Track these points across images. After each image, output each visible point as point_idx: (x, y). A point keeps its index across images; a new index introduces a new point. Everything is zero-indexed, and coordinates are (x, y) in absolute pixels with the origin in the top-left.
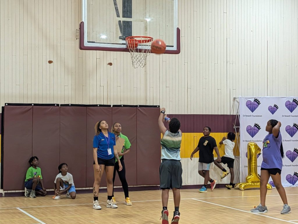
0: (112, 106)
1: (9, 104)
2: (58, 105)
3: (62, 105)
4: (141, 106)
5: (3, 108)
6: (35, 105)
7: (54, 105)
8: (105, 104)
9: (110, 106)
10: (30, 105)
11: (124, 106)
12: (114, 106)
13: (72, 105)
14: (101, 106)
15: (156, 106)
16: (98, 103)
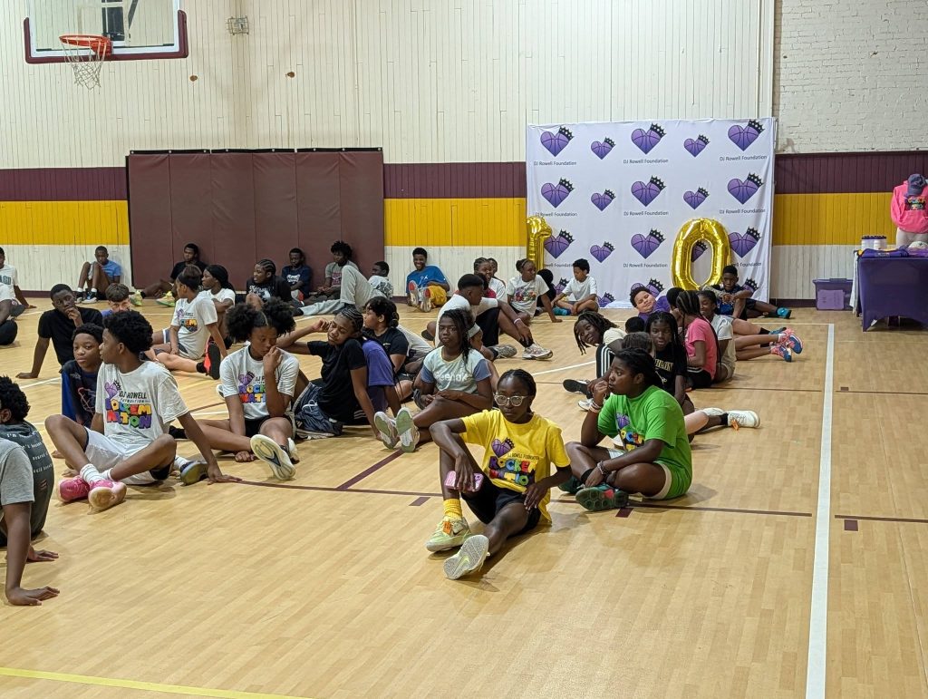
0: (296, 151)
1: (136, 152)
2: (208, 151)
3: (214, 151)
4: (347, 149)
5: (127, 158)
6: (174, 152)
7: (201, 151)
8: (285, 147)
9: (292, 150)
10: (166, 152)
11: (318, 150)
12: (299, 150)
13: (231, 151)
14: (277, 150)
15: (376, 149)
16: (274, 146)
